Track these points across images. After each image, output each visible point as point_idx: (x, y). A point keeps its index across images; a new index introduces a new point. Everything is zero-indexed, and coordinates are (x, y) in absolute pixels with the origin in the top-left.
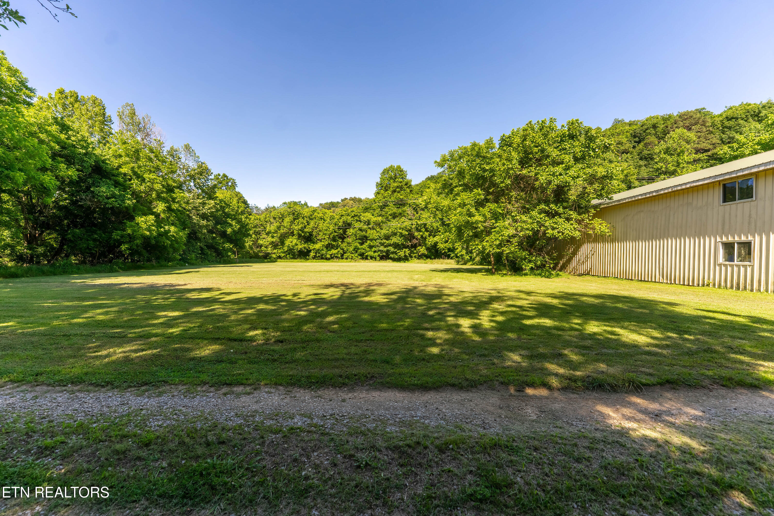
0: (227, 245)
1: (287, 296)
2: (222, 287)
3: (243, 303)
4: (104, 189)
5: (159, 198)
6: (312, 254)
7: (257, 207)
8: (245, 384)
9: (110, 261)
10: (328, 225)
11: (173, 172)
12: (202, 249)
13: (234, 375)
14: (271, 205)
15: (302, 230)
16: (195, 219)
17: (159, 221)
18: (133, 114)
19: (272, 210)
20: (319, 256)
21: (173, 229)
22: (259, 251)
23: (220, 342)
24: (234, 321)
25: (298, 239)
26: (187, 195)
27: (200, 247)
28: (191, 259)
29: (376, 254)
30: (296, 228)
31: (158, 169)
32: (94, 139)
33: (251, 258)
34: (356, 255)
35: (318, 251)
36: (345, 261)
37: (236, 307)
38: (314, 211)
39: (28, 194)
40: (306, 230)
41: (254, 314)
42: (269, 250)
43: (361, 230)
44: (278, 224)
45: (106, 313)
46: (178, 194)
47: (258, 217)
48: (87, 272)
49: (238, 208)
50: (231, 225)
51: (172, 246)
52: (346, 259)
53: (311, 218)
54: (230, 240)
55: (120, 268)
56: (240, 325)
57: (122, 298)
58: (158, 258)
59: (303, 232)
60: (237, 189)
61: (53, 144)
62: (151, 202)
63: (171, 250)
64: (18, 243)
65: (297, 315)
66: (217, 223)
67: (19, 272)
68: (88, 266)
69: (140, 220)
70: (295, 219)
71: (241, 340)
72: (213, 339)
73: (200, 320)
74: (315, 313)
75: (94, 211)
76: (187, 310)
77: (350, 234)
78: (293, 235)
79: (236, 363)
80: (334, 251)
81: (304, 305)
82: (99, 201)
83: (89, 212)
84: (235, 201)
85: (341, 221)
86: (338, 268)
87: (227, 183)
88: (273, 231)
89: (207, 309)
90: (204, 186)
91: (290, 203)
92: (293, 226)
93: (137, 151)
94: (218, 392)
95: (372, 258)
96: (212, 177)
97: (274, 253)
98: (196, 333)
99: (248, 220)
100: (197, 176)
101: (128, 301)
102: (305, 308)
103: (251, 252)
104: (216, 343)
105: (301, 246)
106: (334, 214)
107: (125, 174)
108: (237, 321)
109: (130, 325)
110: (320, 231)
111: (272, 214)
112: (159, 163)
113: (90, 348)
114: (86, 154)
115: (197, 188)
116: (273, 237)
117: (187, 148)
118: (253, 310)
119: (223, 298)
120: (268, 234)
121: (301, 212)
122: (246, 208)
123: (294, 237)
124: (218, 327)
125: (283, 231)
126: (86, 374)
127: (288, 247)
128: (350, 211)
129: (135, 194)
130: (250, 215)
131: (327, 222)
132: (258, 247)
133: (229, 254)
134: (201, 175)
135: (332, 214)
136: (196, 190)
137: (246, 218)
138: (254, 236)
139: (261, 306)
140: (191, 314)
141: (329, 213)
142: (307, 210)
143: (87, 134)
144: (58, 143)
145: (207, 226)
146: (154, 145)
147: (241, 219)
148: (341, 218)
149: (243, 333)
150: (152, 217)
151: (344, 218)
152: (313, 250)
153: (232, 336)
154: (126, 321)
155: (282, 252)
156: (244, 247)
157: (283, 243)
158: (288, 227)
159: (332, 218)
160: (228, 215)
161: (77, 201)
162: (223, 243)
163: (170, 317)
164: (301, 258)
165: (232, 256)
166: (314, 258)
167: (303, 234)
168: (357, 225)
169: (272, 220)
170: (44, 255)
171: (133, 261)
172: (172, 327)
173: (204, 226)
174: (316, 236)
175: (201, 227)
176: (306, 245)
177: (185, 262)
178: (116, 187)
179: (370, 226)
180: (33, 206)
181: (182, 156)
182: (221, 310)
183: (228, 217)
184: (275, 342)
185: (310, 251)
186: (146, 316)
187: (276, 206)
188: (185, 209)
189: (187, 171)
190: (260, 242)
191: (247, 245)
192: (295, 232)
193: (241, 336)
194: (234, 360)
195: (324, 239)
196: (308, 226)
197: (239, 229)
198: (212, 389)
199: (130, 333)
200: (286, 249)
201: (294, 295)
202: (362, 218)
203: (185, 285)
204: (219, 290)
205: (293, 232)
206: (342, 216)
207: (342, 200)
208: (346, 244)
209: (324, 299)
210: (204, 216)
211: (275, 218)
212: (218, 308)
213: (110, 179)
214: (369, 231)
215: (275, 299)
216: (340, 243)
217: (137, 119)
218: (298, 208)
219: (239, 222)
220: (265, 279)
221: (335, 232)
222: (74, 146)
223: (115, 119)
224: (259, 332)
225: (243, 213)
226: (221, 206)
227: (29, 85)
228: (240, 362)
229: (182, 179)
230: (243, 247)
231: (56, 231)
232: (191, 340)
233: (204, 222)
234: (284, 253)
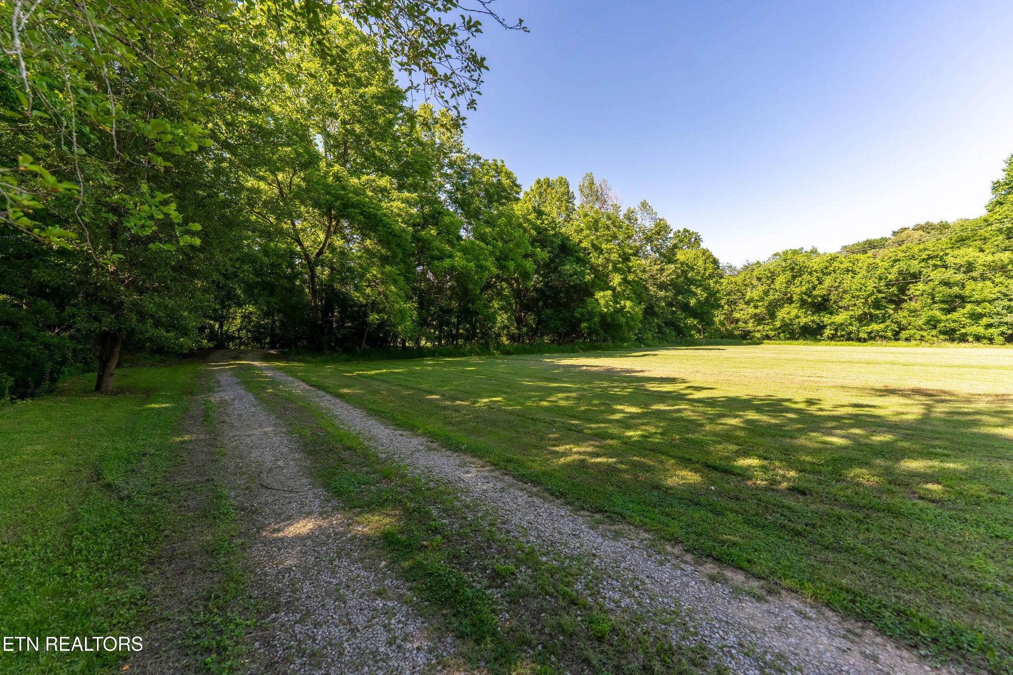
0: (691, 321)
1: (796, 403)
2: (688, 378)
3: (719, 406)
4: (567, 267)
5: (616, 269)
6: (828, 332)
7: (731, 267)
8: (747, 571)
9: (572, 341)
10: (863, 281)
11: (629, 237)
12: (659, 327)
13: (723, 542)
14: (753, 260)
15: (808, 293)
16: (652, 289)
17: (616, 296)
18: (592, 183)
19: (755, 267)
20: (842, 336)
21: (628, 304)
22: (734, 328)
23: (691, 466)
24: (710, 432)
25: (801, 307)
26: (643, 262)
27: (658, 325)
28: (647, 339)
29: (992, 330)
30: (797, 290)
31: (615, 237)
32: (561, 219)
33: (722, 337)
34: (934, 332)
35: (841, 326)
36: (905, 343)
37: (710, 410)
38: (834, 259)
39: (517, 280)
40: (815, 293)
41: (741, 428)
42: (750, 326)
43: (946, 284)
44: (765, 287)
45: (567, 399)
46: (634, 262)
47: (733, 280)
48: (556, 351)
49: (705, 270)
50: (695, 294)
51: (627, 323)
52: (907, 340)
53: (825, 272)
54: (694, 314)
55: (580, 348)
56: (720, 443)
57: (580, 382)
58: (613, 338)
59: (809, 296)
60: (703, 245)
61: (532, 231)
62: (607, 276)
63: (626, 329)
64: (512, 324)
65: (825, 443)
66: (678, 293)
67: (511, 350)
68: (555, 345)
69: (599, 295)
70: (794, 277)
71: (725, 471)
72: (681, 458)
73: (662, 424)
74: (866, 444)
75: (561, 291)
76: (646, 405)
77: (918, 293)
78: (792, 302)
79: (723, 515)
80: (875, 327)
81: (834, 424)
82: (564, 280)
83: (556, 291)
84: (700, 262)
85: (895, 270)
86: (890, 358)
87: (690, 240)
88: (757, 298)
89: (670, 408)
90: (662, 248)
91: (786, 253)
92: (792, 288)
93: (596, 221)
94: (700, 568)
95: (978, 338)
96: (671, 235)
97: (758, 331)
98: (658, 443)
99: (718, 285)
100: (654, 236)
101: (586, 386)
102: (839, 432)
103: (723, 329)
104: (686, 467)
105: (806, 319)
106: (877, 261)
107: (585, 249)
108: (716, 434)
109: (587, 417)
110: (845, 292)
111: (755, 273)
112: (615, 230)
113: (550, 440)
114: (554, 235)
115: (655, 252)
116: (756, 307)
117: (644, 205)
118: (737, 420)
119: (691, 394)
120: (748, 303)
121: (807, 264)
122: (716, 269)
123: (793, 305)
124: (687, 439)
125: (773, 297)
126: (544, 473)
127: (783, 320)
128: (916, 250)
129: (593, 269)
130: (722, 277)
131: (860, 275)
132: (732, 323)
133: (693, 332)
134: (659, 235)
135: (871, 260)
136: (653, 254)
137: (716, 282)
138: (726, 307)
139: (752, 415)
140: (651, 413)
141: (864, 260)
142: (817, 259)
143: (555, 215)
144: (535, 229)
145: (666, 297)
146: (611, 211)
147: (709, 285)
148: (893, 266)
149: (727, 458)
150: (609, 292)
151: (902, 265)
152: (830, 324)
153: (711, 461)
154: (582, 412)
155: (771, 330)
156: (713, 323)
157: (773, 316)
158: (783, 290)
159: (872, 268)
160: (691, 282)
161: (549, 282)
162: (685, 318)
163: (627, 413)
164: (806, 339)
165: (697, 336)
166: (832, 338)
167: (810, 300)
168: (937, 275)
169: (755, 282)
170: (527, 334)
171: (591, 340)
172: (629, 427)
173: (661, 298)
174: (835, 302)
175: (658, 299)
176: (815, 318)
177: (641, 343)
178: (577, 263)
179: (974, 274)
180: (519, 290)
181: (639, 217)
182: (689, 413)
183: (692, 284)
184: (789, 489)
185: (825, 327)
186: (602, 408)
187: (761, 261)
188: (641, 279)
189: (644, 233)
190: (736, 315)
191: (716, 319)
192: (795, 297)
193: (723, 463)
194: (719, 509)
195: (855, 305)
196: (819, 287)
197: (707, 298)
198: (689, 557)
199: (586, 428)
200: (778, 324)
201: (810, 402)
202: (949, 260)
203: (642, 371)
204: (684, 381)
205: (792, 297)
206: (895, 261)
207: (895, 233)
208: (906, 313)
209: (879, 417)
210: (662, 286)
211: (759, 279)
212: (685, 409)
213: (572, 256)
214: (970, 285)
215: (775, 406)
216: (891, 312)
217: (595, 188)
218: (800, 259)
219: (706, 288)
220: (748, 370)
221: (880, 292)
222: (546, 230)
223: (577, 194)
224: (754, 462)
225: (711, 276)
226: (682, 271)
227: (518, 182)
228: (731, 516)
229: (638, 244)
230: (710, 323)
231: (534, 311)
232: (652, 453)
233: (662, 293)
234: (775, 330)
